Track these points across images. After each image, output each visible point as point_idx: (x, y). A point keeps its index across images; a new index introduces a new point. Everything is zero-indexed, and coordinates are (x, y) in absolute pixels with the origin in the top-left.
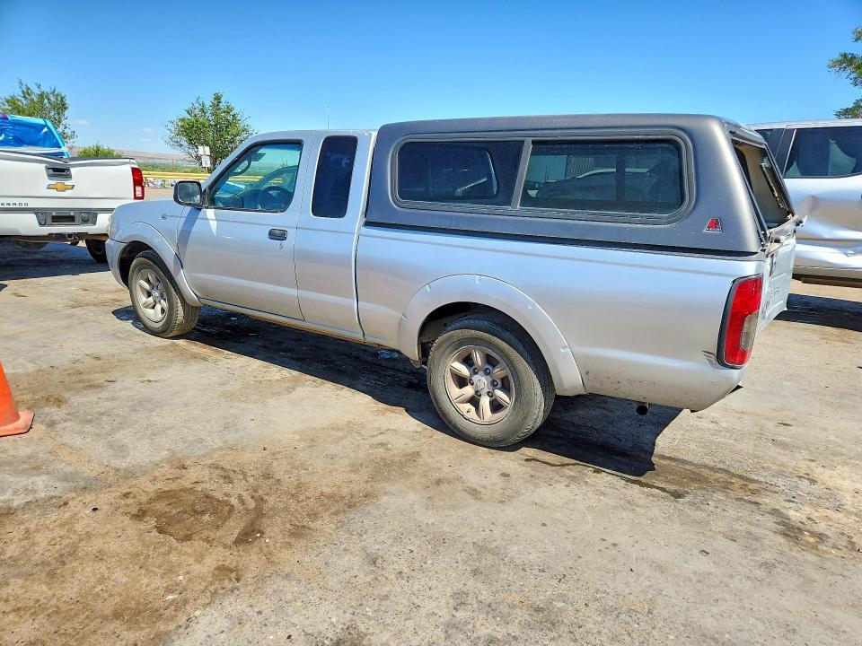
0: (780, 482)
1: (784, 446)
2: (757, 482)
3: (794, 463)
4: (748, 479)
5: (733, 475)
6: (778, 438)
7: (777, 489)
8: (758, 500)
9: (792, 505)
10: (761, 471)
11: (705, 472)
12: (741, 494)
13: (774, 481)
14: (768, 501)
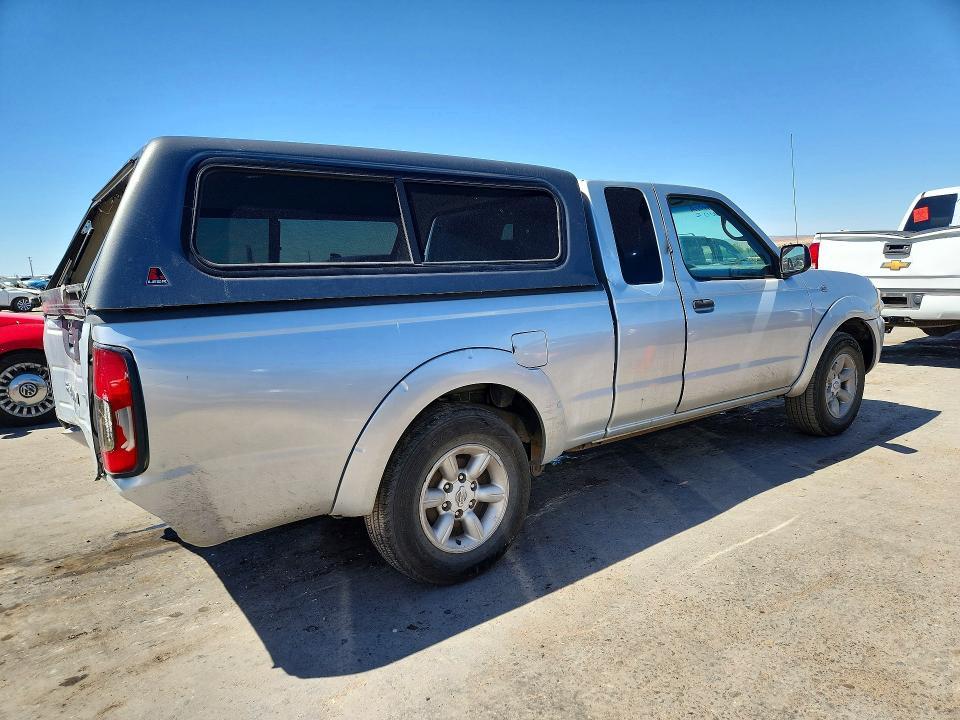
0: (36, 590)
1: (55, 638)
2: (61, 577)
3: (30, 620)
4: (71, 574)
5: (90, 570)
6: (71, 645)
7: (38, 581)
8: (50, 565)
9: (16, 577)
10: (64, 589)
11: (115, 558)
12: (69, 561)
13: (43, 587)
14: (41, 569)
